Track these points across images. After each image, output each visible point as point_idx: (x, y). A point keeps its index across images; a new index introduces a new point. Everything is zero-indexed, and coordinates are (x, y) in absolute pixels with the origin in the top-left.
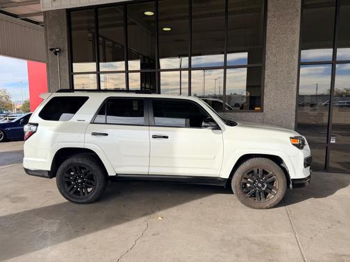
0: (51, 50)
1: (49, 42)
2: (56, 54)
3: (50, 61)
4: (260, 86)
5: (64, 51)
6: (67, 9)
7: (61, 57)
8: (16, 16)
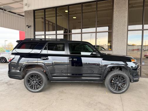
0: (27, 26)
1: (26, 23)
2: (29, 28)
3: (26, 30)
4: (111, 41)
5: (32, 26)
6: (33, 10)
7: (31, 29)
8: (15, 13)
